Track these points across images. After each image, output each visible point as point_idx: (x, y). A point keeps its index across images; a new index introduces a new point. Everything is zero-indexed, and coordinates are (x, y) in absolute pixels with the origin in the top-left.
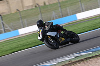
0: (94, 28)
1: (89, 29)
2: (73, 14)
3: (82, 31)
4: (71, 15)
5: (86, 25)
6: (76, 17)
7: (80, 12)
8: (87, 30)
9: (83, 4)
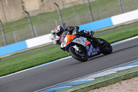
0: (50, 59)
1: (44, 61)
2: (21, 41)
3: (34, 64)
4: (18, 41)
5: (40, 55)
6: (26, 45)
7: (31, 37)
8: (41, 62)
9: (34, 26)
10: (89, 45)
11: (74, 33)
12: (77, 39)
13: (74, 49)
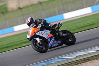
10: (51, 38)
11: (39, 26)
12: (41, 32)
13: (36, 41)
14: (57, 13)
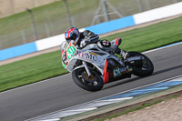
14: (24, 38)
